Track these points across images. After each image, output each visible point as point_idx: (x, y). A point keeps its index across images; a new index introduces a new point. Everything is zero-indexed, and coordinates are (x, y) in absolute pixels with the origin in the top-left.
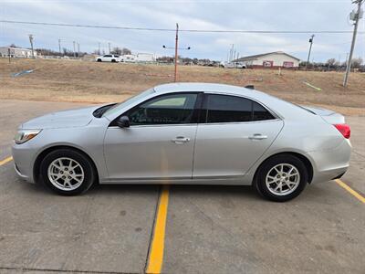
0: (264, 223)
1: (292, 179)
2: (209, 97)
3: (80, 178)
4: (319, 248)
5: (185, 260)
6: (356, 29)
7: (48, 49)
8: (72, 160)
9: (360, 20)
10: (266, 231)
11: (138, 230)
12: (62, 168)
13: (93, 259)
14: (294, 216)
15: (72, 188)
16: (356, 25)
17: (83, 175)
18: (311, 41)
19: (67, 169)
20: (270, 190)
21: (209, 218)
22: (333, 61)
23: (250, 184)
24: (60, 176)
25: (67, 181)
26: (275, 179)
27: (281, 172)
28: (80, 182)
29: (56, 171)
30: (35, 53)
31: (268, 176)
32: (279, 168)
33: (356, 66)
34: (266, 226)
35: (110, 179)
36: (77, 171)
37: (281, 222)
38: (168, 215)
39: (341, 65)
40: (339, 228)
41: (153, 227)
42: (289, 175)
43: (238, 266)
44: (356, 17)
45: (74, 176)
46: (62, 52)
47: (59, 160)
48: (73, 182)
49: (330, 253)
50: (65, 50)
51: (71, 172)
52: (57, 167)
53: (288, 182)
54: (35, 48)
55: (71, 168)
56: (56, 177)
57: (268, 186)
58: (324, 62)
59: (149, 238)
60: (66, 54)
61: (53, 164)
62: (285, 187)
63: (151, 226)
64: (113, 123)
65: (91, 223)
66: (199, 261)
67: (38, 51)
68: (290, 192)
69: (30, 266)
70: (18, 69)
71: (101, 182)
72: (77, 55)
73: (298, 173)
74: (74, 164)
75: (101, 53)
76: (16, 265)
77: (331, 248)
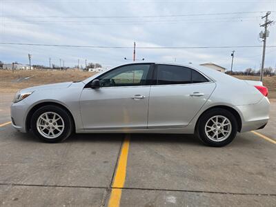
0: (206, 159)
1: (226, 128)
2: (159, 67)
3: (61, 128)
4: (251, 173)
5: (143, 180)
6: (265, 44)
7: (41, 65)
8: (55, 114)
9: (267, 38)
10: (208, 163)
11: (105, 162)
12: (47, 120)
13: (69, 179)
14: (229, 155)
15: (55, 136)
16: (264, 41)
17: (63, 126)
18: (232, 55)
19: (51, 122)
20: (209, 137)
21: (161, 156)
22: (250, 70)
23: (193, 132)
24: (45, 127)
25: (51, 131)
26: (212, 129)
27: (216, 123)
28: (61, 132)
29: (43, 122)
30: (32, 68)
31: (206, 126)
32: (214, 119)
33: (268, 73)
34: (208, 161)
35: (84, 129)
36: (59, 123)
37: (219, 159)
38: (129, 154)
39: (256, 72)
40: (266, 162)
41: (117, 161)
42: (223, 125)
43: (186, 184)
44: (264, 36)
45: (56, 127)
46: (52, 67)
47: (46, 114)
48: (56, 132)
49: (261, 177)
50: (53, 66)
51: (55, 124)
52: (44, 119)
53: (223, 131)
54: (32, 65)
55: (54, 120)
56: (42, 128)
57: (207, 134)
58: (244, 71)
59: (114, 167)
60: (54, 68)
61: (41, 117)
62: (221, 135)
63: (116, 160)
64: (87, 86)
65: (68, 159)
66: (155, 180)
67: (34, 66)
68: (225, 139)
69: (18, 183)
70: (19, 77)
71: (77, 132)
72: (62, 68)
73: (229, 123)
74: (57, 117)
75: (80, 67)
76: (7, 182)
77: (261, 174)
